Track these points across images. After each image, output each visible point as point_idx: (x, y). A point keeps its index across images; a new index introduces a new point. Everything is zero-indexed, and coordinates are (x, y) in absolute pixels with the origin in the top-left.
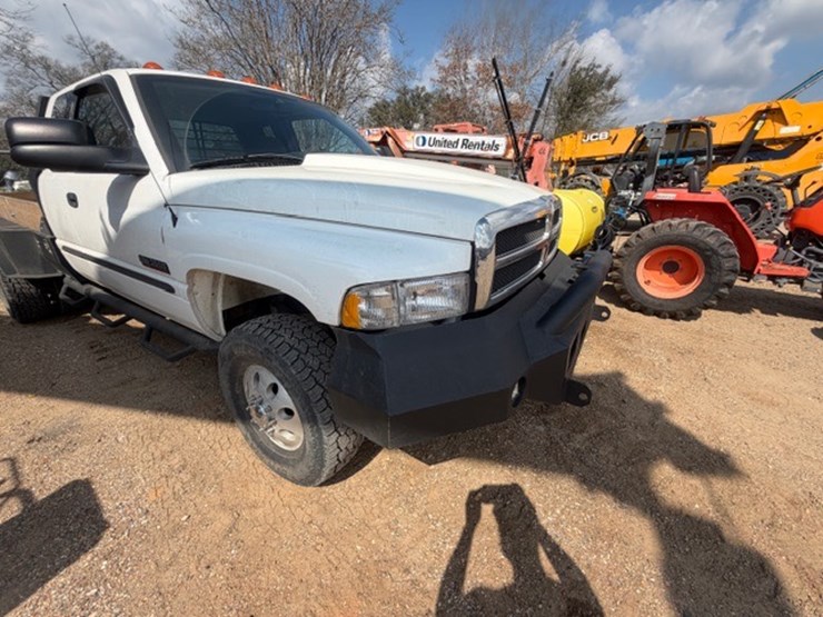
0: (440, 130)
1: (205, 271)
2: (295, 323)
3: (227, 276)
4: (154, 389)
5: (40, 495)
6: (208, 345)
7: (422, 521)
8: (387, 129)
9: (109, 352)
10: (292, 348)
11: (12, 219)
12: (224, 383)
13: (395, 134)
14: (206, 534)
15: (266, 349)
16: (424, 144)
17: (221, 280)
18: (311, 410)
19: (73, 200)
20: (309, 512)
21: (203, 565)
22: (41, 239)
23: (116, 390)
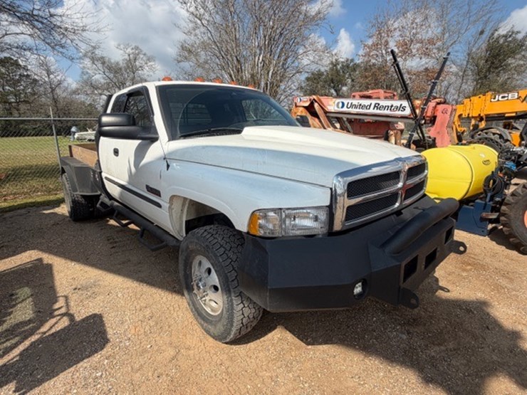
0: (357, 97)
1: (179, 196)
2: (226, 231)
3: (191, 200)
4: (140, 269)
5: (78, 318)
6: (175, 243)
7: (295, 380)
8: (314, 97)
9: (117, 244)
10: (221, 246)
11: (80, 160)
12: (181, 266)
13: (320, 100)
14: (159, 358)
15: (207, 246)
16: (343, 107)
17: (187, 203)
18: (228, 286)
19: (116, 152)
20: (221, 358)
21: (156, 375)
22: (94, 172)
23: (119, 266)
